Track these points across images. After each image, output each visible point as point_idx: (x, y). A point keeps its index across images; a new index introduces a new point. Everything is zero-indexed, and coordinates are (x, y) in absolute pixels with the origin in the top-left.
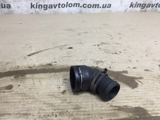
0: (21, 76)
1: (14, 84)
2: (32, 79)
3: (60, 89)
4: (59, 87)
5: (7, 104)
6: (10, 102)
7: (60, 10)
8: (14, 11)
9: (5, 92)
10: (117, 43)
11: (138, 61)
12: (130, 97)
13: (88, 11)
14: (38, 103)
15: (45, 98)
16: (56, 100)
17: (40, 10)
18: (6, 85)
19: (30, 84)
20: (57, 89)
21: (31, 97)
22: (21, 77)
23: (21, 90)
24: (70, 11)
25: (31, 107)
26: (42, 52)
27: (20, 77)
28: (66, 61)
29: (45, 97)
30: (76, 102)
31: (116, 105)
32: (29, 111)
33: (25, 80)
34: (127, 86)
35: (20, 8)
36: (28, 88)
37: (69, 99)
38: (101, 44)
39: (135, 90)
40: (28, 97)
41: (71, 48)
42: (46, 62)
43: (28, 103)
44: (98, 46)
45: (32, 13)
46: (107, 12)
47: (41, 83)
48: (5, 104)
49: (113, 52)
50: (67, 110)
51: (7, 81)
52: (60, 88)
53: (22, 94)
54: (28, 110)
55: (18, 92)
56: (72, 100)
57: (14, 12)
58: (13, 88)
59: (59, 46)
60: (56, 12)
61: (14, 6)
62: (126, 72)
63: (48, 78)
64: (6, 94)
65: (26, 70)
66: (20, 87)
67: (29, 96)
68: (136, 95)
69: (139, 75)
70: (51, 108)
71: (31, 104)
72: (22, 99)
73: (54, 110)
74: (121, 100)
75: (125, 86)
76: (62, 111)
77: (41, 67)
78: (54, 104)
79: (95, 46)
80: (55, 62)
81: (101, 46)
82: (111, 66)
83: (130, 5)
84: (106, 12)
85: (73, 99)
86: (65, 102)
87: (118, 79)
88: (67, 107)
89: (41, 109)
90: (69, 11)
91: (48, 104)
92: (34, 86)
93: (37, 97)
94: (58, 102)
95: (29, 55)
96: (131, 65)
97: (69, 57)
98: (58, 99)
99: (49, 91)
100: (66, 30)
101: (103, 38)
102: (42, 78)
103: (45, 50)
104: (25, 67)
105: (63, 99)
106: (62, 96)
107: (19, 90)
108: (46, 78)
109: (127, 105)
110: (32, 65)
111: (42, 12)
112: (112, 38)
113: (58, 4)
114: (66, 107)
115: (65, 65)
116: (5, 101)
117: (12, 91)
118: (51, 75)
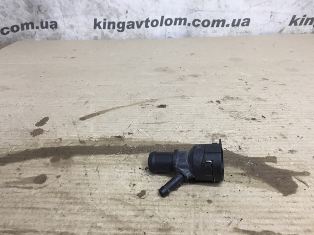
0: (63, 159)
1: (50, 173)
2: (83, 166)
3: (134, 188)
4: (133, 183)
5: (32, 212)
6: (38, 208)
7: (148, 31)
8: (63, 33)
9: (31, 188)
10: (259, 98)
11: (300, 136)
12: (278, 212)
13: (202, 33)
14: (89, 213)
15: (104, 204)
16: (124, 209)
17: (112, 32)
18: (35, 174)
19: (79, 175)
20: (128, 188)
21: (79, 201)
22: (64, 161)
23: (61, 186)
24: (167, 32)
25: (75, 221)
26: (107, 113)
27: (62, 161)
28: (152, 133)
29: (105, 202)
30: (164, 216)
31: (246, 229)
32: (71, 227)
33: (70, 167)
34: (272, 188)
35: (75, 29)
36: (74, 182)
37: (150, 210)
38: (223, 100)
39: (290, 198)
40: (72, 201)
41: (163, 106)
42: (113, 132)
43: (72, 212)
44: (218, 103)
45: (96, 38)
46: (242, 34)
47: (100, 173)
48: (30, 211)
49: (248, 117)
50: (144, 231)
51: (37, 167)
52: (134, 185)
53: (62, 193)
54: (69, 226)
55: (55, 189)
56: (157, 212)
57: (63, 36)
58: (47, 181)
59: (141, 101)
60: (140, 36)
61: (65, 25)
62: (274, 159)
63: (113, 164)
64: (33, 191)
65: (74, 147)
66: (60, 180)
67: (75, 198)
68: (291, 210)
69: (301, 167)
70: (113, 225)
71: (77, 214)
72: (61, 203)
73: (119, 229)
74: (258, 218)
75: (268, 190)
76: (133, 232)
77: (103, 143)
78: (120, 218)
79: (211, 104)
80: (129, 134)
81: (225, 104)
82: (242, 146)
83: (290, 20)
84: (239, 34)
85: (159, 211)
86: (143, 215)
87: (256, 174)
88: (145, 226)
89: (94, 225)
90: (166, 34)
91: (108, 216)
92: (85, 180)
93: (90, 201)
94: (128, 214)
95: (83, 119)
96: (286, 146)
97: (158, 123)
98: (129, 207)
99: (113, 191)
100: (157, 70)
101: (229, 88)
102: (103, 164)
103: (113, 109)
104: (72, 140)
105: (139, 207)
106: (138, 201)
107: (56, 185)
108: (110, 165)
109: (270, 230)
110: (87, 137)
111: (114, 37)
112: (247, 87)
113: (145, 19)
114: (142, 226)
115: (148, 141)
116: (30, 206)
117: (44, 186)
118: (120, 159)
